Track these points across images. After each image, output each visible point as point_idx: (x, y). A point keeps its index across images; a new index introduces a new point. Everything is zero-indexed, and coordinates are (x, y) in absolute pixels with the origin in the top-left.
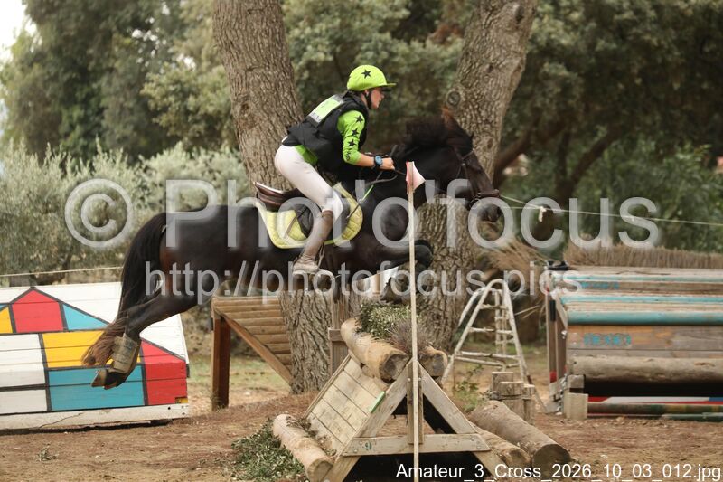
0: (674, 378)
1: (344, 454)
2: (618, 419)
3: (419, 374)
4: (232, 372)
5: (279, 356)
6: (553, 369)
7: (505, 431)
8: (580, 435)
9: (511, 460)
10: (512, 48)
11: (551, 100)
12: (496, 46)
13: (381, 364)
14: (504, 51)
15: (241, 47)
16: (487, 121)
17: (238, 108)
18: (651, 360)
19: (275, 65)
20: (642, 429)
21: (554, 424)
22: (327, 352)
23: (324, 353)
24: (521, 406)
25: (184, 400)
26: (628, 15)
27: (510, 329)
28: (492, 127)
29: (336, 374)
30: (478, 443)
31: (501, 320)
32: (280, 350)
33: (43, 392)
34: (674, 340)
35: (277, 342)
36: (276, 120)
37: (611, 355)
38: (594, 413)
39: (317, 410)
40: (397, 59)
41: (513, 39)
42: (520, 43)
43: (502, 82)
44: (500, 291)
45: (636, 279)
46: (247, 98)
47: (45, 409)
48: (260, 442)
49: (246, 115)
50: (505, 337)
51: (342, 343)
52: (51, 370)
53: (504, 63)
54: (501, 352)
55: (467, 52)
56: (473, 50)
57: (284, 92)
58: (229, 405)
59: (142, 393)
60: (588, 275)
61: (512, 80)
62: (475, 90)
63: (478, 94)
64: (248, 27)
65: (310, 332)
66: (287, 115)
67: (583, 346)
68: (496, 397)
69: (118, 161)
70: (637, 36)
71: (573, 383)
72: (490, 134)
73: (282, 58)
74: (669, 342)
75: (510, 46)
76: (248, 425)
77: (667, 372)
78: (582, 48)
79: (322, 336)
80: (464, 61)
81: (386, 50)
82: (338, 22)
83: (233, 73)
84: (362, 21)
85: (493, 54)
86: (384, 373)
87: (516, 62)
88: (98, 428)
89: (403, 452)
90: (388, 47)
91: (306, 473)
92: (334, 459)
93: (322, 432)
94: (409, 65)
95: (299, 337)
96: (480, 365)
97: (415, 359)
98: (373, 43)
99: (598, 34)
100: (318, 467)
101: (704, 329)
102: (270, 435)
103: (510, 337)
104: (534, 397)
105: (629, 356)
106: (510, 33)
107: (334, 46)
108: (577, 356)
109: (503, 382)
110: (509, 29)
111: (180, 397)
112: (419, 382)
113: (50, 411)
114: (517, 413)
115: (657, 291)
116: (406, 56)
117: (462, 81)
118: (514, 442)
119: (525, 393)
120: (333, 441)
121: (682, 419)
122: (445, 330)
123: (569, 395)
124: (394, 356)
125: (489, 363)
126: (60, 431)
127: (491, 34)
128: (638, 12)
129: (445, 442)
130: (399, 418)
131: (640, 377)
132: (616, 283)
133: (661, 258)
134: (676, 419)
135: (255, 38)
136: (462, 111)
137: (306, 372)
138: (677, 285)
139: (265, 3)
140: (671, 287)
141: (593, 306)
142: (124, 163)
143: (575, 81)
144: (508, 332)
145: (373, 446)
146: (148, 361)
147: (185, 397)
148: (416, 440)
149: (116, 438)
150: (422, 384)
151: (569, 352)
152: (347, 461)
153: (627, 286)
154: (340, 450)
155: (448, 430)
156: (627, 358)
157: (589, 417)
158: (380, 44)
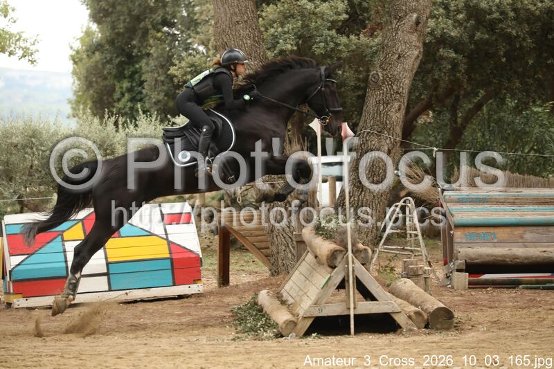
0: (525, 261)
1: (305, 316)
2: (488, 289)
3: (353, 262)
4: (233, 259)
5: (262, 251)
6: (445, 256)
7: (411, 299)
8: (462, 301)
9: (414, 317)
10: (413, 44)
11: (445, 73)
12: (402, 42)
13: (328, 256)
14: (408, 46)
16: (397, 93)
18: (510, 250)
20: (506, 295)
21: (446, 293)
22: (293, 247)
23: (291, 248)
24: (423, 282)
25: (199, 282)
26: (496, 15)
27: (416, 230)
28: (401, 96)
29: (299, 263)
30: (393, 307)
31: (410, 225)
32: (263, 247)
33: (106, 277)
34: (525, 236)
35: (261, 242)
37: (483, 247)
38: (473, 285)
39: (287, 287)
40: (340, 48)
41: (414, 38)
42: (418, 40)
43: (407, 66)
44: (409, 205)
45: (499, 195)
47: (107, 289)
48: (249, 308)
50: (413, 235)
51: (301, 242)
52: (111, 263)
53: (408, 54)
54: (411, 246)
55: (383, 46)
58: (231, 284)
59: (171, 277)
60: (468, 193)
61: (413, 65)
62: (389, 72)
63: (391, 75)
64: (237, 33)
65: (282, 235)
67: (464, 241)
68: (406, 276)
69: (153, 120)
70: (502, 29)
71: (458, 266)
72: (399, 101)
74: (522, 237)
75: (412, 42)
76: (242, 298)
77: (521, 257)
78: (466, 39)
79: (290, 237)
80: (381, 53)
81: (332, 42)
82: (300, 23)
84: (316, 22)
85: (400, 47)
86: (329, 262)
87: (416, 53)
88: (142, 301)
89: (343, 314)
90: (334, 39)
91: (280, 329)
92: (298, 319)
93: (290, 299)
94: (348, 52)
95: (275, 238)
96: (396, 254)
97: (350, 253)
98: (324, 37)
99: (476, 28)
100: (287, 324)
101: (545, 228)
102: (256, 304)
103: (416, 235)
104: (431, 276)
105: (495, 247)
106: (412, 33)
107: (298, 40)
108: (461, 248)
109: (410, 266)
110: (411, 31)
111: (196, 280)
112: (353, 267)
113: (110, 290)
114: (420, 287)
115: (514, 203)
116: (346, 46)
117: (380, 66)
118: (417, 306)
119: (425, 273)
120: (297, 307)
121: (531, 288)
122: (372, 232)
123: (456, 274)
124: (336, 251)
125: (402, 253)
127: (399, 35)
128: (502, 13)
129: (371, 307)
130: (342, 291)
131: (502, 261)
132: (486, 198)
133: (516, 181)
134: (527, 288)
135: (242, 40)
136: (381, 86)
137: (280, 262)
138: (527, 199)
139: (248, 17)
140: (523, 201)
141: (471, 214)
142: (158, 121)
143: (461, 61)
144: (415, 232)
145: (323, 310)
146: (174, 256)
147: (200, 280)
148: (352, 306)
149: (154, 307)
150: (355, 269)
151: (455, 245)
152: (306, 320)
153: (493, 200)
154: (301, 313)
155: (373, 298)
156: (493, 249)
157: (469, 288)
158: (329, 38)
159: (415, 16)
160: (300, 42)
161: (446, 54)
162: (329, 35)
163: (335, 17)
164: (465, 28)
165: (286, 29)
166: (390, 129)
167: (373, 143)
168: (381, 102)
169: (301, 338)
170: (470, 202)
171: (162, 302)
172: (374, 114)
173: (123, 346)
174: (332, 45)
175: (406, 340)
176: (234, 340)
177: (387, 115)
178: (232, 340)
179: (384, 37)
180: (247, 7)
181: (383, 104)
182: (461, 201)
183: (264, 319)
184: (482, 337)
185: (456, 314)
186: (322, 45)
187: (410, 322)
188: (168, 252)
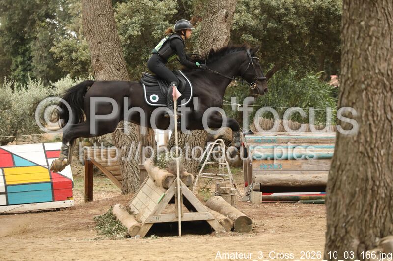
0: (303, 184)
1: (146, 222)
2: (276, 204)
3: (181, 185)
5: (116, 176)
6: (246, 180)
7: (222, 210)
8: (258, 212)
9: (224, 223)
10: (224, 31)
12: (216, 30)
13: (163, 180)
14: (220, 32)
15: (95, 32)
17: (94, 61)
18: (292, 176)
19: (111, 40)
20: (289, 207)
21: (246, 206)
22: (138, 174)
24: (230, 198)
25: (71, 198)
26: (282, 11)
27: (226, 162)
29: (142, 185)
30: (209, 216)
32: (117, 174)
33: (5, 196)
34: (302, 166)
35: (115, 170)
36: (113, 67)
37: (273, 174)
38: (265, 201)
39: (134, 202)
41: (224, 26)
42: (227, 28)
44: (220, 144)
45: (284, 138)
46: (99, 56)
47: (6, 204)
48: (107, 217)
49: (98, 64)
50: (223, 166)
51: (144, 171)
52: (8, 185)
53: (220, 38)
54: (221, 173)
55: (202, 33)
56: (205, 32)
57: (116, 53)
58: (94, 200)
59: (51, 195)
60: (262, 136)
64: (99, 23)
65: (131, 166)
66: (118, 64)
67: (259, 170)
68: (218, 194)
69: (39, 84)
70: (287, 21)
71: (255, 187)
73: (115, 37)
74: (300, 167)
76: (101, 210)
77: (299, 181)
78: (261, 27)
79: (136, 167)
80: (201, 37)
82: (143, 16)
83: (91, 44)
85: (214, 33)
86: (164, 185)
87: (226, 37)
88: (31, 212)
89: (173, 221)
91: (129, 232)
92: (141, 225)
93: (136, 210)
95: (125, 168)
96: (211, 179)
97: (178, 178)
98: (160, 26)
99: (268, 20)
100: (134, 228)
101: (316, 160)
102: (112, 214)
104: (236, 194)
105: (281, 174)
108: (257, 174)
109: (221, 188)
110: (222, 22)
111: (69, 197)
112: (181, 188)
113: (8, 204)
114: (228, 202)
115: (294, 143)
117: (200, 46)
118: (225, 215)
119: (231, 192)
120: (141, 216)
121: (307, 203)
123: (253, 193)
124: (169, 177)
125: (215, 178)
126: (13, 214)
127: (214, 24)
128: (287, 9)
129: (193, 216)
130: (172, 205)
131: (286, 184)
132: (275, 140)
133: (296, 127)
134: (304, 203)
135: (102, 28)
137: (129, 184)
138: (304, 140)
139: (106, 11)
140: (301, 141)
141: (264, 151)
142: (42, 85)
143: (257, 43)
144: (224, 164)
145: (160, 219)
146: (54, 181)
147: (72, 197)
148: (180, 216)
149: (39, 217)
150: (182, 189)
151: (253, 172)
152: (147, 225)
153: (280, 141)
154: (144, 221)
155: (195, 210)
156: (280, 175)
157: (263, 203)
158: (164, 27)
159: (225, 11)
160: (144, 29)
161: (247, 38)
162: (164, 25)
163: (168, 12)
164: (260, 19)
165: (133, 20)
169: (143, 238)
170: (264, 142)
171: (45, 213)
173: (17, 243)
175: (218, 239)
176: (96, 239)
178: (94, 239)
179: (203, 26)
180: (105, 5)
182: (257, 142)
183: (117, 225)
184: (272, 237)
185: (253, 221)
186: (159, 31)
187: (221, 227)
188: (49, 177)
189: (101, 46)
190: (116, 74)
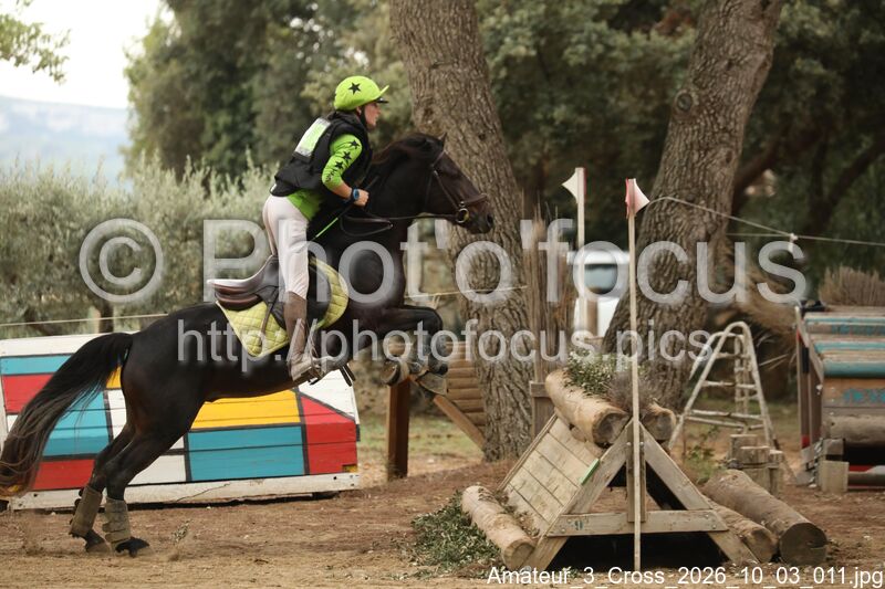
1: (549, 535)
3: (641, 438)
4: (412, 433)
5: (470, 415)
6: (805, 430)
7: (747, 507)
8: (838, 513)
9: (753, 541)
10: (756, 41)
11: (804, 103)
12: (736, 37)
13: (594, 425)
14: (746, 44)
15: (424, 39)
16: (725, 130)
17: (420, 114)
19: (465, 60)
21: (806, 498)
22: (528, 410)
23: (524, 411)
24: (766, 477)
25: (353, 468)
27: (753, 382)
28: (731, 136)
29: (539, 437)
30: (714, 521)
31: (742, 373)
32: (471, 408)
33: (182, 458)
35: (468, 399)
36: (467, 129)
37: (877, 415)
38: (856, 485)
39: (516, 481)
40: (615, 54)
41: (758, 30)
42: (766, 34)
43: (744, 82)
44: (741, 337)
46: (431, 101)
47: (184, 479)
48: (446, 519)
49: (430, 122)
50: (746, 393)
51: (545, 400)
53: (746, 59)
54: (742, 411)
55: (700, 46)
56: (708, 43)
57: (476, 93)
58: (409, 475)
59: (302, 459)
60: (849, 317)
61: (756, 79)
62: (711, 92)
63: (714, 97)
64: (433, 16)
65: (508, 386)
66: (480, 122)
67: (842, 404)
68: (735, 465)
71: (829, 449)
72: (728, 145)
73: (474, 53)
75: (754, 38)
76: (431, 500)
79: (522, 391)
80: (697, 56)
81: (601, 42)
82: (542, 8)
83: (413, 69)
84: (572, 7)
85: (732, 48)
86: (598, 436)
87: (761, 57)
88: (248, 502)
89: (621, 533)
90: (604, 39)
91: (503, 558)
92: (537, 540)
93: (522, 507)
94: (629, 62)
95: (494, 392)
96: (716, 427)
97: (636, 419)
98: (585, 34)
100: (517, 549)
102: (458, 510)
103: (753, 392)
104: (782, 466)
106: (754, 21)
107: (537, 38)
108: (835, 415)
109: (744, 448)
110: (752, 17)
111: (349, 465)
112: (641, 447)
113: (189, 481)
114: (762, 485)
116: (626, 50)
117: (695, 80)
118: (757, 519)
119: (771, 461)
120: (536, 519)
122: (673, 384)
123: (825, 462)
124: (611, 416)
125: (727, 423)
127: (731, 23)
129: (672, 520)
130: (617, 490)
135: (442, 28)
136: (694, 118)
137: (503, 435)
141: (856, 355)
143: (834, 81)
144: (750, 386)
145: (584, 525)
146: (309, 421)
147: (355, 465)
148: (638, 518)
149: (270, 514)
150: (645, 449)
151: (824, 410)
152: (552, 542)
154: (543, 531)
155: (677, 505)
157: (849, 491)
158: (594, 36)
160: (543, 42)
162: (595, 31)
165: (517, 19)
166: (709, 196)
167: (679, 220)
168: (696, 147)
170: (853, 333)
171: (284, 505)
172: (681, 168)
174: (599, 48)
175: (737, 582)
176: (418, 575)
177: (705, 170)
178: (413, 576)
181: (699, 151)
182: (838, 331)
183: (472, 539)
185: (829, 537)
187: (745, 549)
188: (297, 412)
189: (437, 76)
190: (476, 149)
